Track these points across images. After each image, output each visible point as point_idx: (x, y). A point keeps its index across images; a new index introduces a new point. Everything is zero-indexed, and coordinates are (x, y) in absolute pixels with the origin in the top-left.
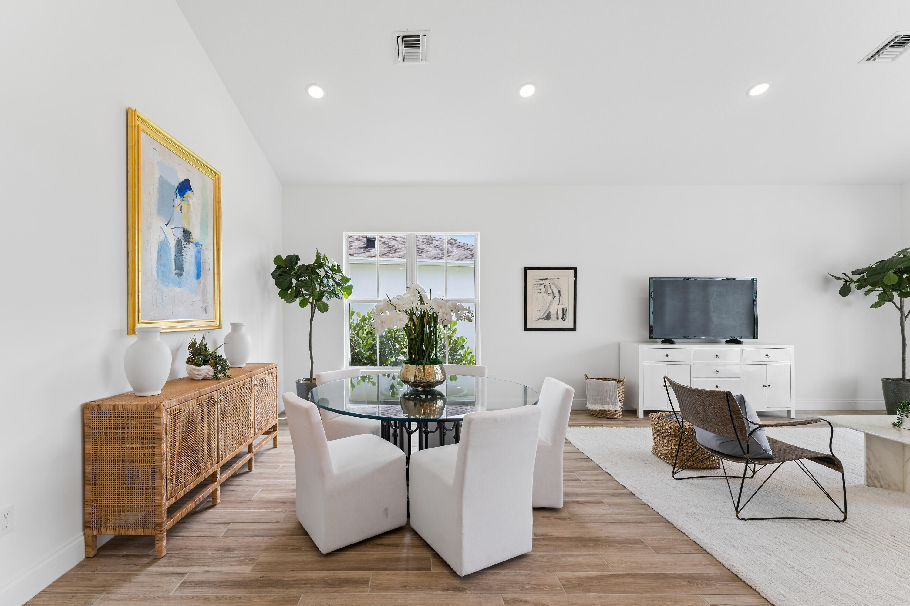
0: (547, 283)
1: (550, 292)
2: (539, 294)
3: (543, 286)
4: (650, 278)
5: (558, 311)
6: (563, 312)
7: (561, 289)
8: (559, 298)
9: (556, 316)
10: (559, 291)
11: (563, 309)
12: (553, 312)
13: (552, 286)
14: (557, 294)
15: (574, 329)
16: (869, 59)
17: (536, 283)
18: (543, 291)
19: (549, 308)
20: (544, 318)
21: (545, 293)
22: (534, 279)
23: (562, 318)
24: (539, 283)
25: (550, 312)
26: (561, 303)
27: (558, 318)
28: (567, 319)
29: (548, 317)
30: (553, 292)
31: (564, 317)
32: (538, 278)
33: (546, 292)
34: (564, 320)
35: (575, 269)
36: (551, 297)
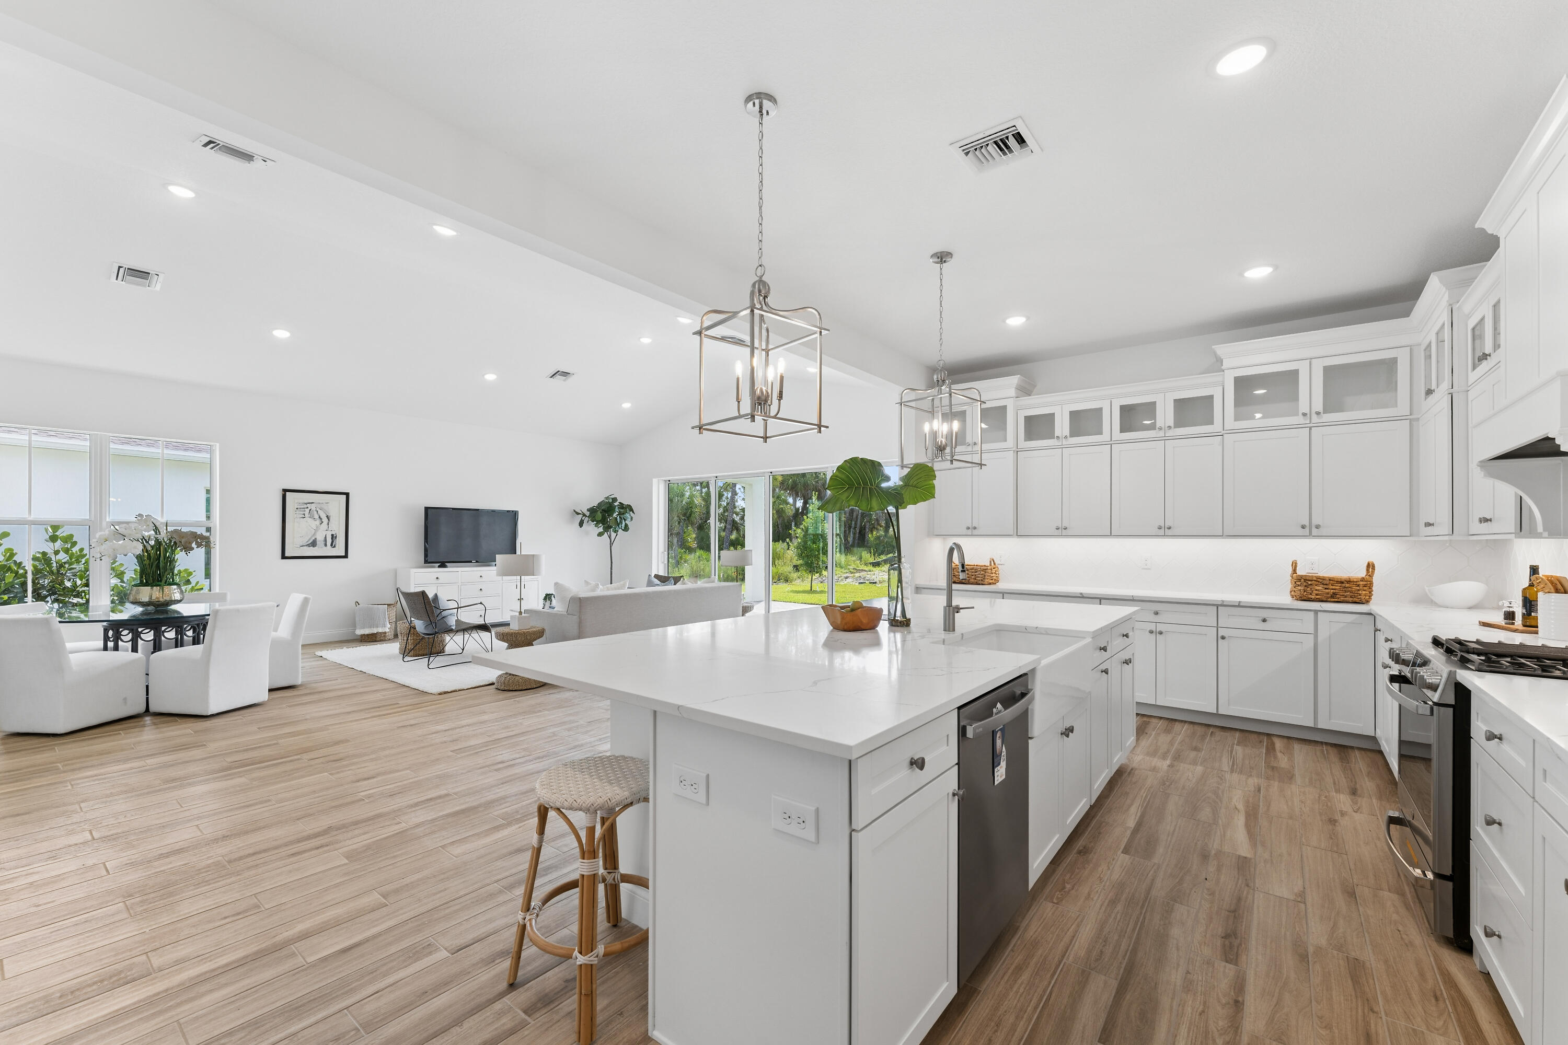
0: (313, 507)
1: (316, 516)
2: (302, 519)
3: (307, 510)
4: (427, 509)
5: (326, 537)
6: (332, 538)
7: (331, 514)
8: (328, 524)
9: (323, 543)
10: (327, 517)
11: (332, 535)
12: (320, 538)
13: (319, 511)
14: (325, 520)
15: (346, 556)
16: (551, 377)
17: (299, 507)
18: (307, 515)
19: (314, 534)
20: (309, 546)
21: (310, 517)
22: (296, 501)
23: (332, 545)
24: (303, 507)
25: (316, 538)
26: (330, 529)
27: (326, 545)
28: (337, 546)
29: (314, 544)
30: (320, 517)
31: (334, 543)
32: (301, 501)
33: (312, 517)
34: (334, 547)
35: (347, 495)
36: (318, 522)
